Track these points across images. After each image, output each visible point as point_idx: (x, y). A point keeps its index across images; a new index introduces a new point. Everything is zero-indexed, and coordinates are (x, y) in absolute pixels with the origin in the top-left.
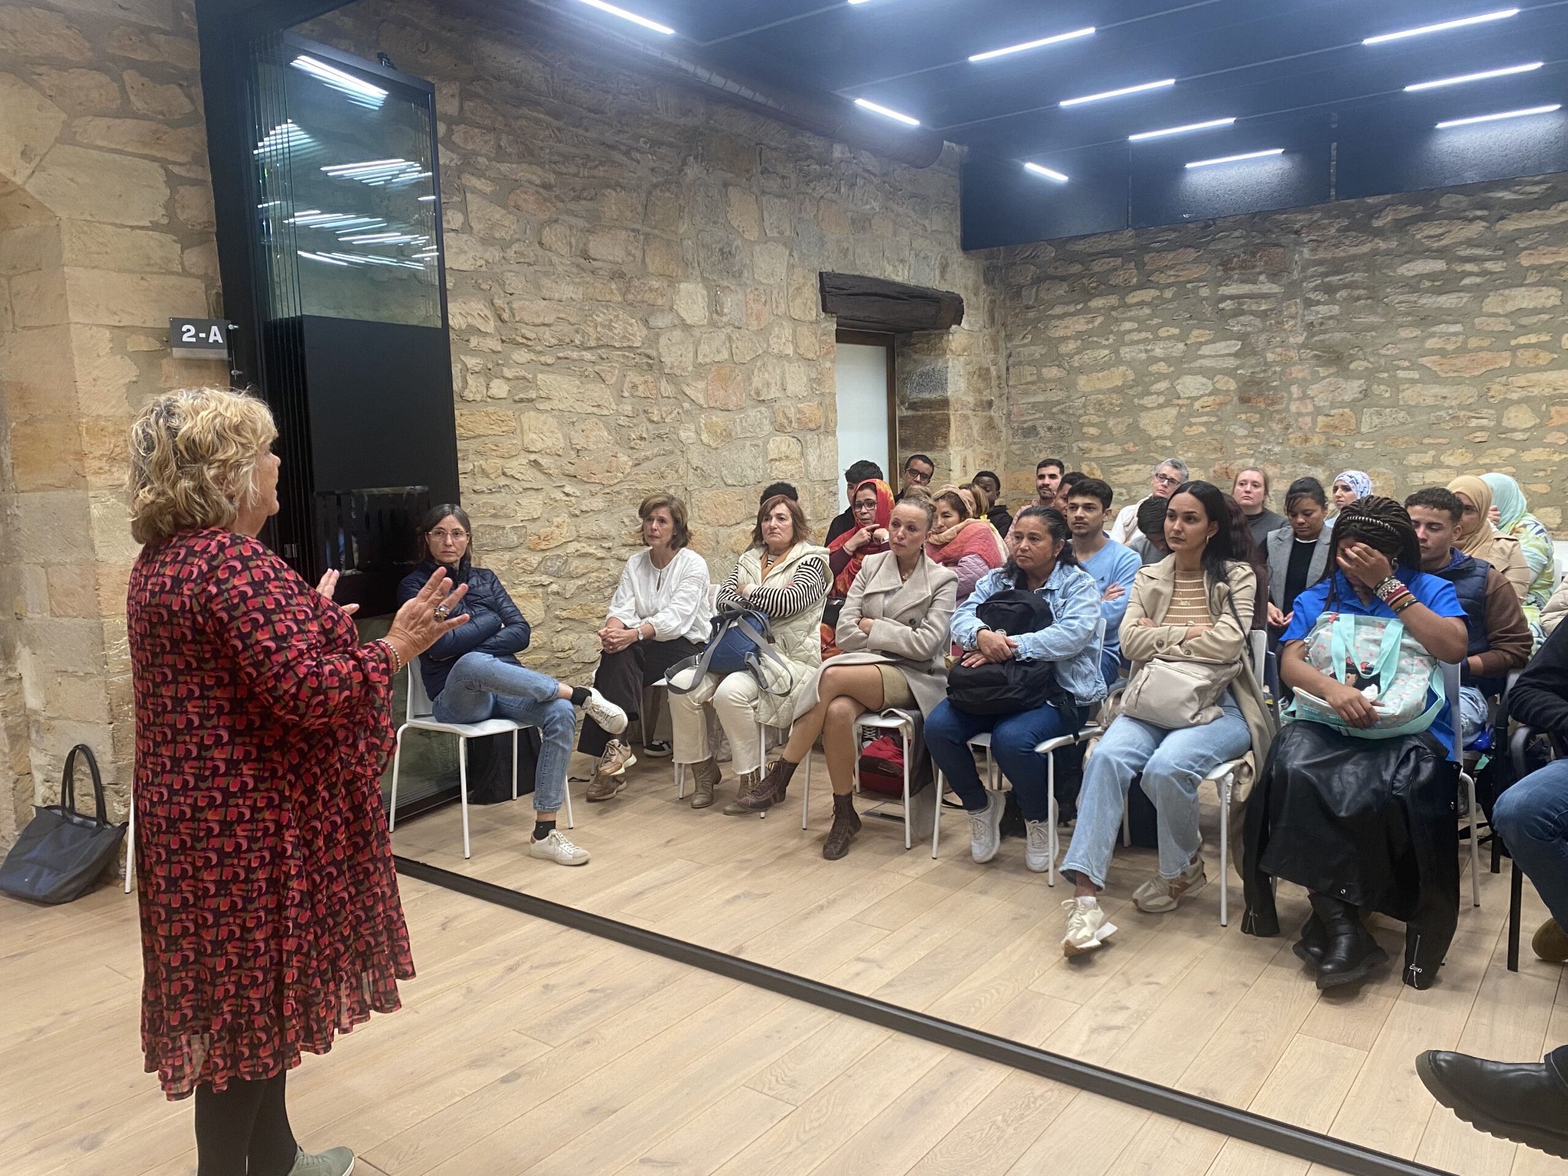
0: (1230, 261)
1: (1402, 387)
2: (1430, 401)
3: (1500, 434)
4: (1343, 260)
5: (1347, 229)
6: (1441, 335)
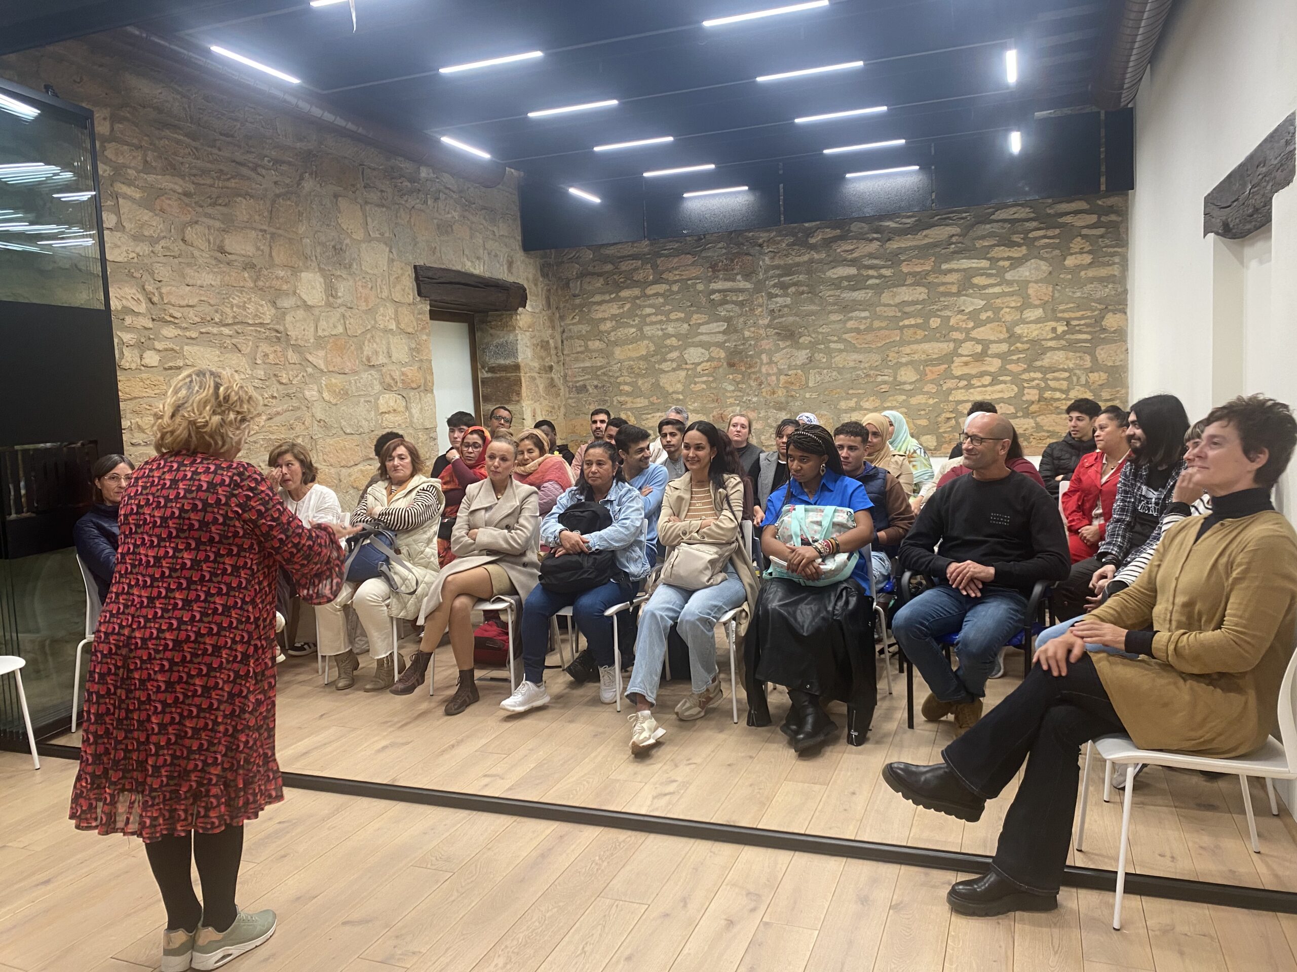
0: (716, 265)
1: (833, 355)
2: (852, 364)
3: (897, 386)
4: (792, 266)
5: (793, 244)
6: (857, 319)
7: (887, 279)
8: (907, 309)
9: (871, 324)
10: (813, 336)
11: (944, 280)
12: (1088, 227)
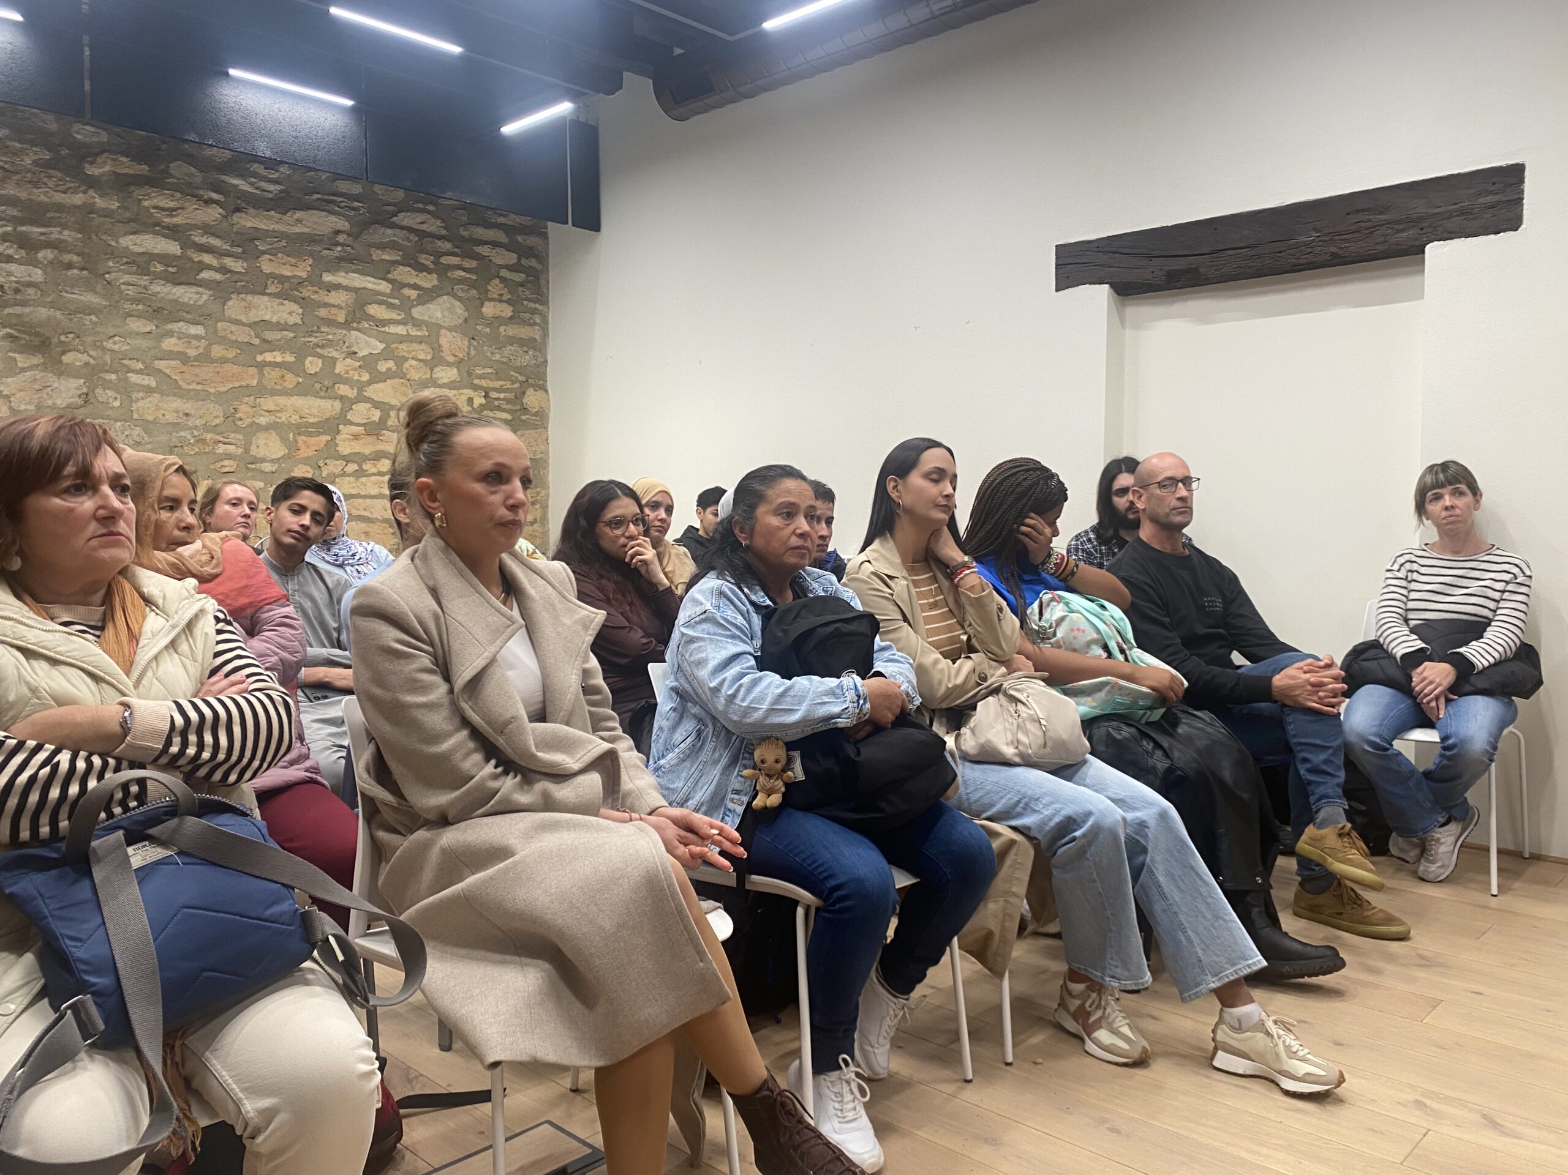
1: (135, 396)
2: (170, 417)
3: (249, 464)
6: (181, 336)
7: (236, 277)
8: (270, 335)
9: (208, 349)
10: (92, 353)
11: (326, 300)
12: (508, 267)
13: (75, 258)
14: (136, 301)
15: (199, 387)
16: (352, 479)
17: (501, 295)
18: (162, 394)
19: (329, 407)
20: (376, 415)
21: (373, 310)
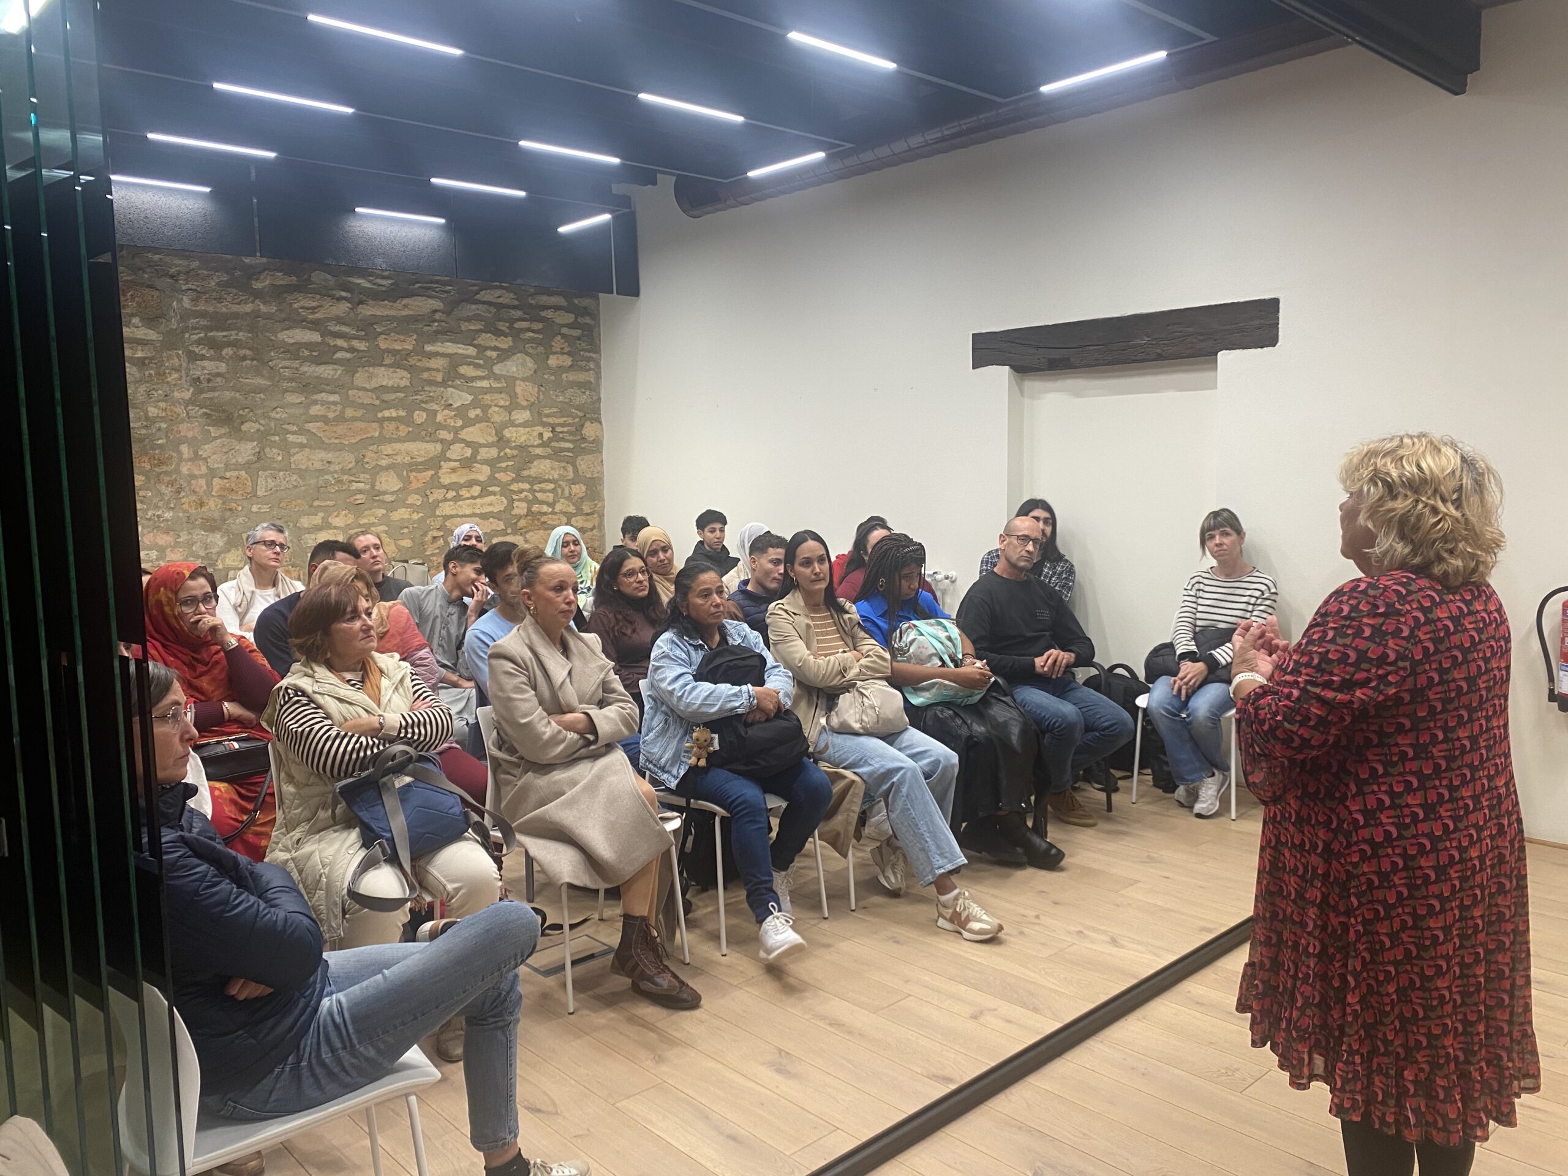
2: (318, 465)
3: (375, 496)
4: (227, 316)
5: (228, 285)
6: (323, 403)
7: (361, 354)
8: (387, 397)
9: (342, 412)
10: (262, 422)
11: (428, 365)
12: (569, 326)
13: (248, 352)
14: (292, 380)
15: (337, 441)
16: (451, 503)
17: (562, 349)
18: (311, 448)
19: (434, 449)
20: (468, 452)
21: (464, 370)
